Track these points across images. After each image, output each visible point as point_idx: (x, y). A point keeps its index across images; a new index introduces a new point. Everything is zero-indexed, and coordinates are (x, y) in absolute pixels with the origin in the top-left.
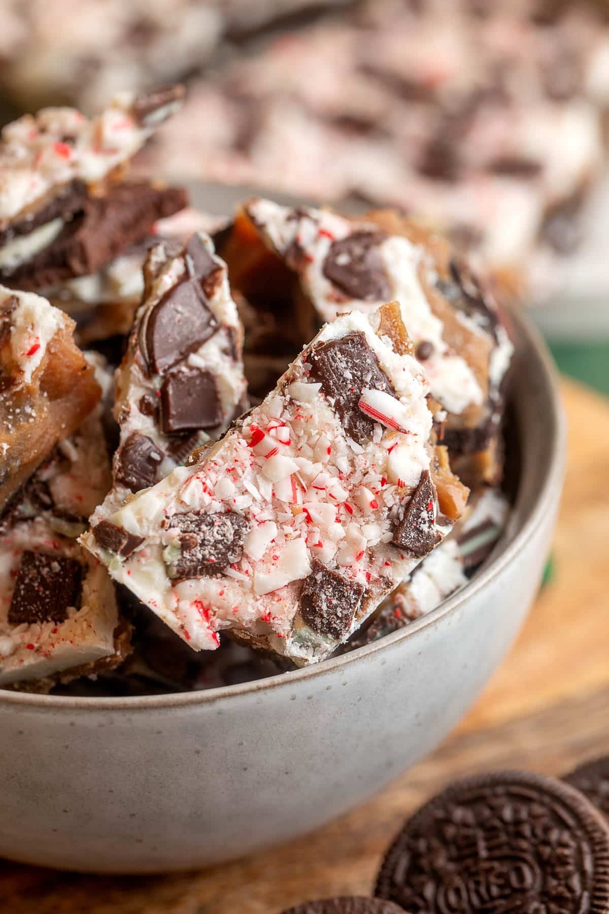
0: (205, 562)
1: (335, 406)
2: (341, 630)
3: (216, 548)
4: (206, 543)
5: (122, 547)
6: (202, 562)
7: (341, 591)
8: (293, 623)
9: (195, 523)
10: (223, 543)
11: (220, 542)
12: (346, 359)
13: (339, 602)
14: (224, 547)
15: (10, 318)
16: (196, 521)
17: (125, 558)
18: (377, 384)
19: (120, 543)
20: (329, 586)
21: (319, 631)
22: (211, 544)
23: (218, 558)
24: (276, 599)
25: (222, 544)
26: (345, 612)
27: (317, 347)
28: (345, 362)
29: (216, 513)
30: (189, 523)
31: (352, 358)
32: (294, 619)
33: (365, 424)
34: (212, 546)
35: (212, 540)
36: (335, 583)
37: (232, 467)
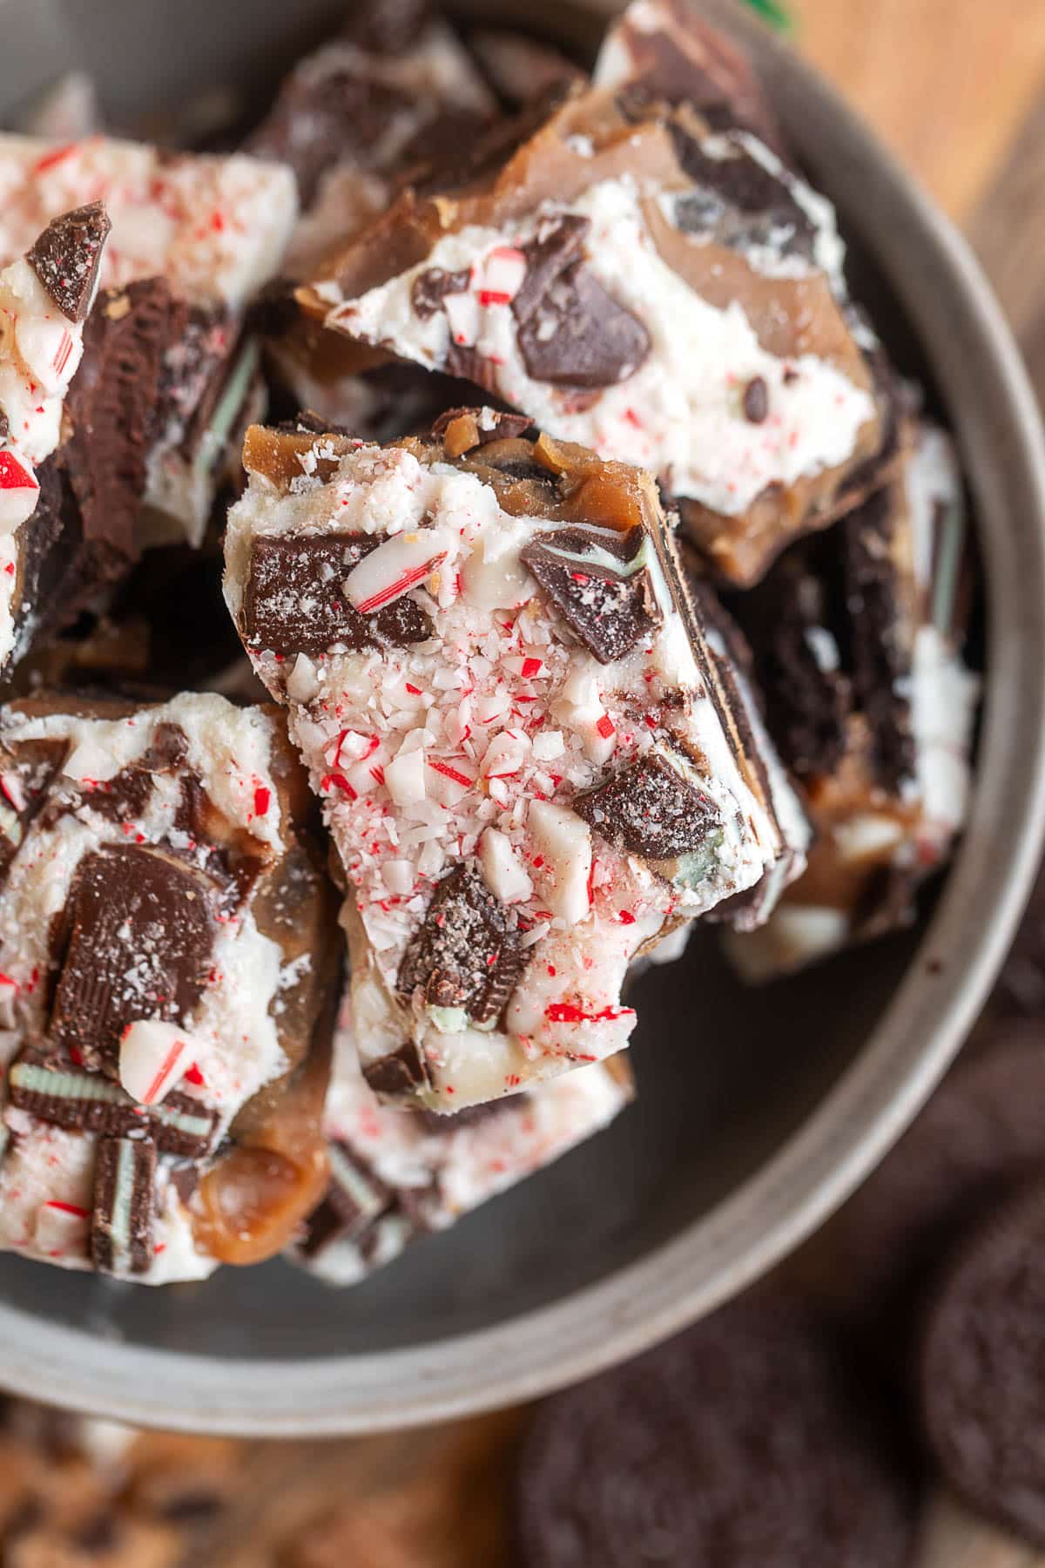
0: (490, 971)
1: (350, 647)
2: (705, 819)
3: (477, 944)
4: (463, 954)
5: (409, 1074)
6: (489, 976)
7: (642, 792)
8: (662, 878)
9: (424, 953)
10: (476, 929)
11: (472, 933)
12: (280, 594)
13: (658, 803)
14: (483, 931)
15: (189, 768)
16: (423, 948)
17: (427, 1082)
18: (348, 560)
19: (402, 1074)
20: (625, 806)
21: (695, 847)
22: (467, 947)
23: (495, 949)
24: (605, 891)
25: (477, 932)
26: (679, 803)
27: (244, 627)
28: (287, 599)
29: (427, 913)
30: (420, 961)
31: (285, 583)
32: (656, 875)
33: (403, 611)
34: (472, 948)
35: (463, 943)
36: (623, 795)
37: (371, 846)
